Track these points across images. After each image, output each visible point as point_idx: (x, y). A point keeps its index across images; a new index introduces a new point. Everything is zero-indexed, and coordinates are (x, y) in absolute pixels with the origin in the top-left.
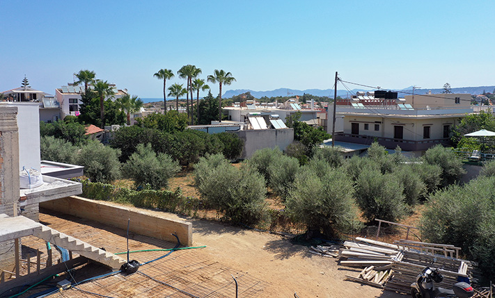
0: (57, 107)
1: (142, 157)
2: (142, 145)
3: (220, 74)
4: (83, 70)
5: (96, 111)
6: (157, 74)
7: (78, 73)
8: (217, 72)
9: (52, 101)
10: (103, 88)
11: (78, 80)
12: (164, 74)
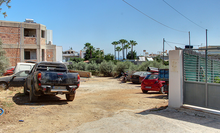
0: (78, 55)
1: (92, 64)
2: (93, 61)
3: (132, 42)
4: (87, 43)
5: (89, 56)
6: (112, 43)
7: (85, 44)
8: (131, 41)
9: (77, 53)
10: (91, 48)
11: (85, 46)
12: (114, 43)
